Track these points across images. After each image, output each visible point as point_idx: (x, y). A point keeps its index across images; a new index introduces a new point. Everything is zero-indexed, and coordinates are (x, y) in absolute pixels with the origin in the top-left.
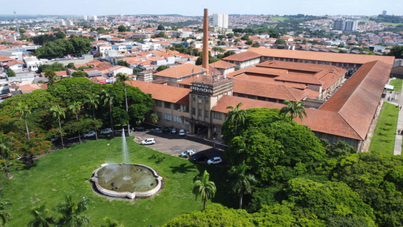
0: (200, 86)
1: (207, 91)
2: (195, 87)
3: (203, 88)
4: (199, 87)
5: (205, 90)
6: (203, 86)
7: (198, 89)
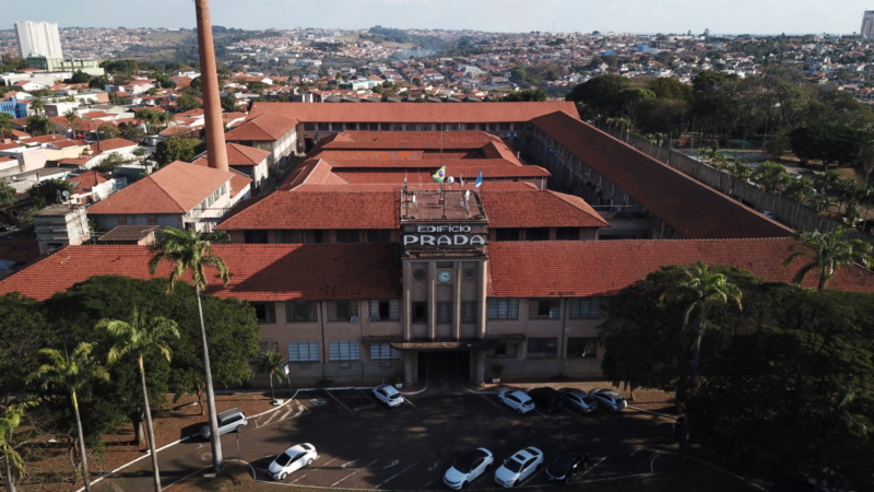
0: (440, 229)
1: (466, 240)
2: (418, 235)
3: (451, 235)
4: (436, 234)
5: (460, 240)
6: (451, 229)
7: (432, 238)
